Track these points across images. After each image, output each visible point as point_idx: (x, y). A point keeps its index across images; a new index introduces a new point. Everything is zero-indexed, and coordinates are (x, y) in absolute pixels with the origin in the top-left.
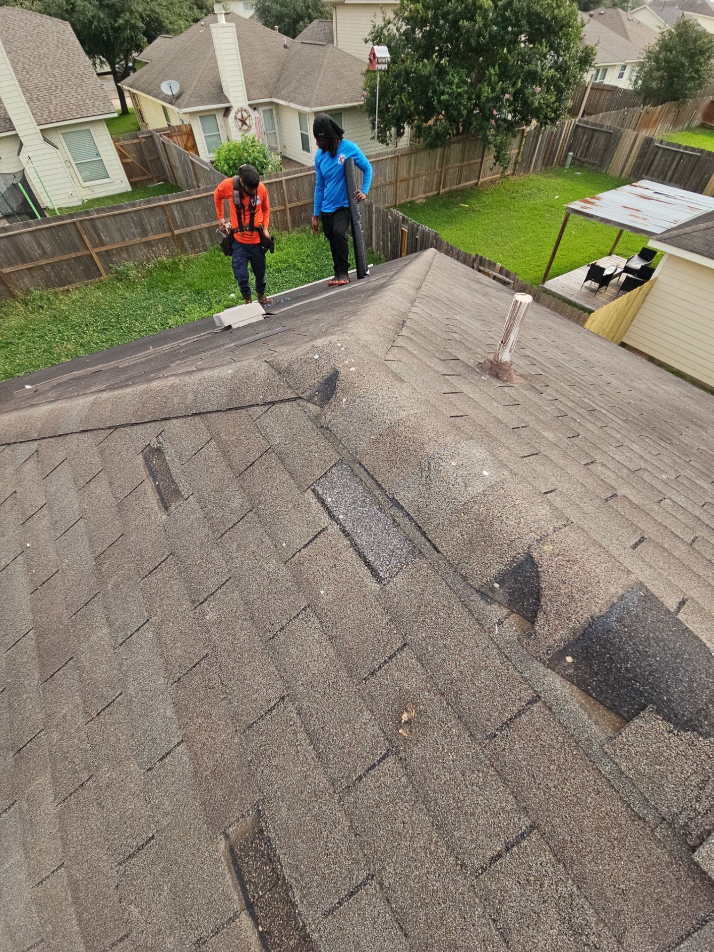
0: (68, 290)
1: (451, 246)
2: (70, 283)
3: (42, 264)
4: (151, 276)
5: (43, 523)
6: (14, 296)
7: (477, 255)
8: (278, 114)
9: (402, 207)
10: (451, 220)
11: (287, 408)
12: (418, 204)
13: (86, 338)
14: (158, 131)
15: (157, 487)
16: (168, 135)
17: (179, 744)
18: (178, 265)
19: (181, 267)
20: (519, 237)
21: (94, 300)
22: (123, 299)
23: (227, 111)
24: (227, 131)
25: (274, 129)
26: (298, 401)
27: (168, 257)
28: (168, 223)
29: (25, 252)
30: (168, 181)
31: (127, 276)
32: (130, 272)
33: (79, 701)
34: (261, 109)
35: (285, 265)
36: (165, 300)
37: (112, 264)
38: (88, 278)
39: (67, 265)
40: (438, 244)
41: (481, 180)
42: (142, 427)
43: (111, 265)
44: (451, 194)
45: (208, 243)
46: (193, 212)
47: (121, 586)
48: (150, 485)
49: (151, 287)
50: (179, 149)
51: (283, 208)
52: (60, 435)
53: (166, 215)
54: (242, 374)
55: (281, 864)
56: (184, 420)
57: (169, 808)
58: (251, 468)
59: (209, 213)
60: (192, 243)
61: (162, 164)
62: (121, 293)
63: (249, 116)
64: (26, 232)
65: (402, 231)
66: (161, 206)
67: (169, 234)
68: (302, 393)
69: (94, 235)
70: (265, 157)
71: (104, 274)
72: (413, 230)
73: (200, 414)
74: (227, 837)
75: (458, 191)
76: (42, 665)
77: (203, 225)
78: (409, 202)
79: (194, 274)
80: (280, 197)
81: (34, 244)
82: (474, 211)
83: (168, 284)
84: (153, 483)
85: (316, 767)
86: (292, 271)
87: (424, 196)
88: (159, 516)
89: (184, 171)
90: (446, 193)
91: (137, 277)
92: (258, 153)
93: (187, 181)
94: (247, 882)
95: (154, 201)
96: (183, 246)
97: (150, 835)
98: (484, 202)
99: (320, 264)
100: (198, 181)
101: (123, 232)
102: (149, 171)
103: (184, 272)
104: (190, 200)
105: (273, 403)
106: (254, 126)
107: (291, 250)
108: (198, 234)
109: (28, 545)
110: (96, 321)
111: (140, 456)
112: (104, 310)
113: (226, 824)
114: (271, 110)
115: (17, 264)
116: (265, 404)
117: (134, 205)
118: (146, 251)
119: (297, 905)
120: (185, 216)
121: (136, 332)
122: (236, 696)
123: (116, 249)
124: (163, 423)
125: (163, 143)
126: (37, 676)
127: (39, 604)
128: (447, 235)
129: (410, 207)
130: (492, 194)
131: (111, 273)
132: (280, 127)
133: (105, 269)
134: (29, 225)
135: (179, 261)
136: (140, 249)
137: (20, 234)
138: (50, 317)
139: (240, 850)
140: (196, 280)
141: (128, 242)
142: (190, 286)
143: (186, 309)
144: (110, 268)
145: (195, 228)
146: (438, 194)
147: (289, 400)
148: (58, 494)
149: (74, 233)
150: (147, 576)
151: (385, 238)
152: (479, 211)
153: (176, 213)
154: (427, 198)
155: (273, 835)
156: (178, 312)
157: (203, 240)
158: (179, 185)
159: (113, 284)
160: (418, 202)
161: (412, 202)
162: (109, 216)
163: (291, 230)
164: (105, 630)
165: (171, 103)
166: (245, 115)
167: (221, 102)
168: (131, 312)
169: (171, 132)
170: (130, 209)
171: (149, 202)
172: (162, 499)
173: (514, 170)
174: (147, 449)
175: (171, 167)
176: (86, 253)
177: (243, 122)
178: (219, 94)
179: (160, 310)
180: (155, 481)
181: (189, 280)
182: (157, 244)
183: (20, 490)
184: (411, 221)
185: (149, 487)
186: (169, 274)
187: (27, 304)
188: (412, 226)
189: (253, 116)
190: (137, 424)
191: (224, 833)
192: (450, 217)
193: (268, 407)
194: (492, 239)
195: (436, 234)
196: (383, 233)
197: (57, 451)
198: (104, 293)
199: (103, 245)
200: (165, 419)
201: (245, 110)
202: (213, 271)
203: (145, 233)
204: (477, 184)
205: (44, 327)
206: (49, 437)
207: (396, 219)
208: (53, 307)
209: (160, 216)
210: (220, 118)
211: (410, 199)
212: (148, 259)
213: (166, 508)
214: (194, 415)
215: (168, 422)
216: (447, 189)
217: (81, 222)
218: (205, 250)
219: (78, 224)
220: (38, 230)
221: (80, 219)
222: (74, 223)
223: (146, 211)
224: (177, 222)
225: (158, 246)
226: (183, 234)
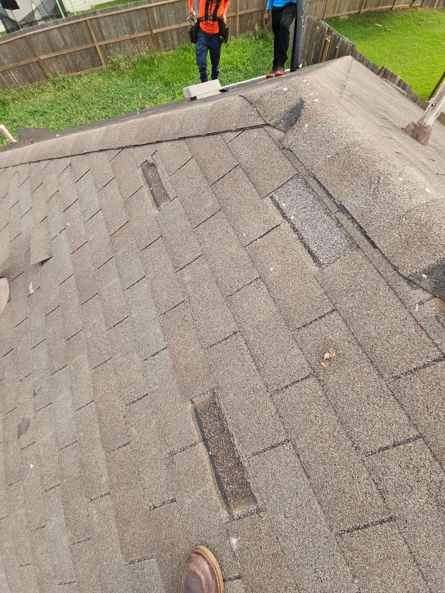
0: (80, 75)
1: (363, 57)
2: (81, 70)
3: (64, 53)
4: (135, 68)
6: (47, 78)
7: (383, 67)
9: (328, 21)
10: (365, 36)
12: (341, 20)
13: (92, 114)
18: (154, 60)
19: (156, 62)
20: (417, 58)
21: (97, 84)
22: (116, 85)
28: (149, 23)
29: (53, 42)
31: (119, 66)
32: (121, 63)
35: (230, 66)
36: (144, 89)
37: (109, 55)
38: (94, 67)
39: (80, 54)
40: (353, 53)
41: (396, 6)
43: (108, 57)
44: (369, 14)
45: (176, 43)
46: (167, 15)
49: (135, 77)
51: (234, 14)
53: (148, 16)
59: (179, 16)
60: (165, 42)
62: (114, 80)
64: (55, 28)
65: (326, 41)
66: (145, 8)
67: (148, 33)
69: (98, 31)
71: (104, 64)
72: (335, 40)
75: (376, 12)
77: (175, 26)
78: (334, 18)
79: (165, 69)
80: (233, 5)
81: (60, 37)
82: (386, 31)
83: (147, 76)
86: (235, 72)
87: (347, 13)
90: (365, 13)
91: (126, 67)
96: (158, 43)
98: (395, 25)
99: (256, 68)
101: (118, 29)
103: (158, 67)
104: (166, 4)
107: (236, 53)
108: (169, 34)
110: (99, 101)
112: (103, 92)
115: (49, 52)
117: (126, 7)
118: (132, 47)
120: (162, 18)
121: (124, 112)
123: (112, 43)
128: (361, 48)
129: (335, 21)
130: (403, 19)
131: (108, 64)
133: (104, 60)
134: (57, 23)
135: (155, 56)
136: (128, 44)
137: (52, 29)
138: (70, 95)
140: (165, 74)
141: (121, 38)
142: (161, 78)
143: (158, 97)
144: (108, 59)
145: (168, 28)
146: (359, 13)
149: (85, 29)
151: (310, 46)
152: (390, 31)
153: (155, 14)
154: (349, 15)
156: (152, 99)
157: (173, 40)
159: (109, 73)
160: (342, 18)
161: (336, 18)
162: (109, 16)
163: (238, 35)
168: (121, 96)
170: (123, 10)
171: (137, 4)
173: (422, 3)
176: (93, 46)
179: (141, 97)
181: (161, 73)
182: (140, 41)
184: (335, 32)
186: (148, 67)
187: (55, 84)
188: (335, 36)
192: (365, 33)
194: (396, 57)
195: (353, 46)
196: (310, 42)
198: (104, 79)
199: (104, 40)
202: (178, 68)
203: (132, 31)
204: (391, 9)
205: (66, 103)
207: (323, 30)
208: (71, 87)
209: (144, 17)
211: (335, 15)
212: (134, 54)
216: (367, 9)
217: (90, 20)
218: (174, 49)
219: (88, 22)
220: (62, 26)
221: (89, 18)
222: (86, 21)
223: (135, 12)
224: (155, 23)
225: (141, 43)
226: (159, 33)
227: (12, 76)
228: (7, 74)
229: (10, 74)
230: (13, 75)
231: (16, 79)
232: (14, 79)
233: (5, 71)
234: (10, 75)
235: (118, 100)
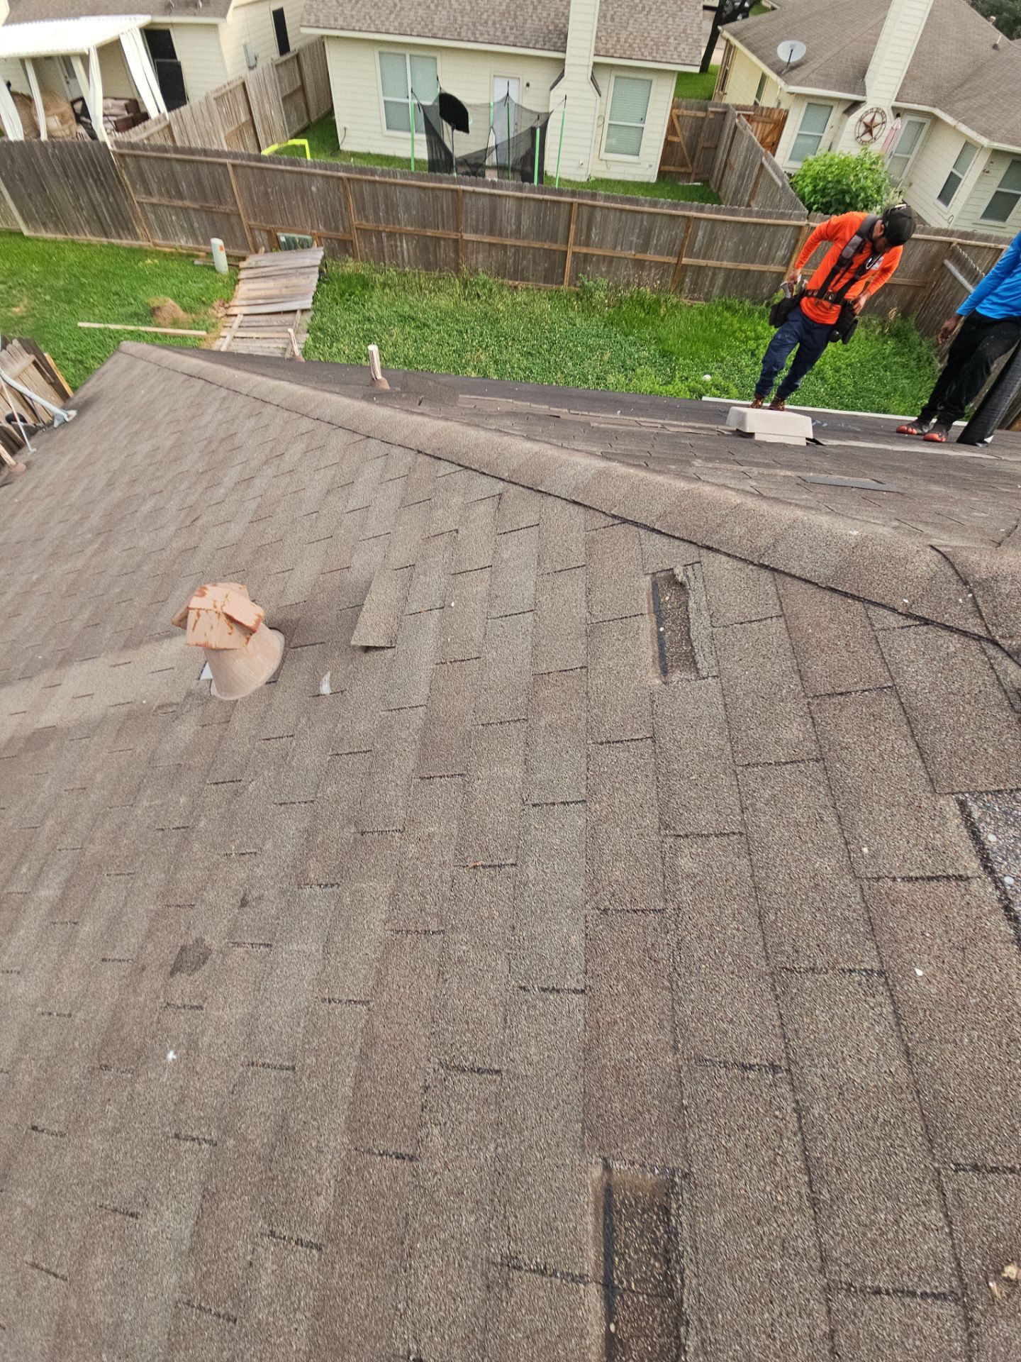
0: (516, 287)
2: (522, 280)
3: (508, 243)
4: (620, 308)
5: (479, 588)
6: (458, 270)
8: (929, 133)
11: (953, 643)
13: (505, 356)
14: (738, 108)
15: (660, 636)
16: (748, 117)
17: (575, 991)
18: (660, 306)
19: (663, 310)
21: (538, 312)
22: (570, 324)
23: (855, 105)
24: (835, 135)
25: (910, 152)
26: (984, 644)
27: (653, 291)
28: (683, 244)
29: (499, 218)
30: (709, 186)
31: (591, 296)
32: (597, 293)
33: (455, 832)
34: (908, 118)
36: (619, 347)
37: (584, 273)
38: (545, 282)
39: (534, 255)
42: (665, 540)
43: (580, 275)
45: (716, 291)
46: (724, 240)
47: (560, 732)
48: (649, 626)
49: (610, 322)
50: (753, 142)
52: (540, 491)
53: (687, 232)
54: (880, 549)
55: (682, 1280)
56: (741, 565)
57: (535, 1058)
58: (841, 699)
59: (744, 250)
60: (696, 284)
61: (714, 157)
62: (572, 314)
63: (883, 123)
64: (513, 197)
66: (688, 218)
67: (673, 260)
68: (1002, 637)
69: (584, 228)
70: (878, 192)
71: (566, 283)
73: (773, 570)
74: (607, 1168)
76: (423, 757)
77: (726, 264)
79: (673, 328)
81: (513, 215)
83: (634, 327)
84: (655, 626)
85: (800, 1210)
88: (649, 675)
89: (741, 177)
91: (603, 302)
92: (873, 182)
93: (736, 192)
94: (617, 1252)
95: (684, 208)
96: (682, 282)
97: (496, 1067)
100: (752, 196)
101: (621, 236)
102: (692, 163)
103: (662, 320)
104: (730, 222)
105: (926, 622)
106: (882, 140)
108: (710, 274)
109: (453, 604)
110: (526, 340)
111: (648, 578)
112: (542, 328)
113: (614, 1152)
114: (922, 124)
115: (482, 233)
116: (908, 616)
117: (655, 204)
118: (632, 272)
119: (685, 1352)
120: (711, 242)
121: (562, 373)
122: (691, 1001)
123: (598, 255)
124: (703, 552)
125: (736, 127)
126: (412, 765)
127: (442, 683)
131: (575, 286)
132: (920, 153)
133: (571, 277)
134: (521, 189)
135: (666, 301)
136: (626, 266)
137: (507, 196)
138: (481, 312)
139: (623, 1203)
140: (671, 336)
141: (618, 252)
142: (659, 341)
143: (639, 371)
144: (578, 278)
145: (712, 263)
147: (965, 634)
148: (511, 564)
149: (564, 216)
150: (602, 743)
153: (700, 233)
155: (685, 1234)
156: (626, 369)
157: (712, 285)
158: (721, 194)
159: (569, 300)
162: (616, 209)
164: (518, 772)
165: (779, 73)
166: (878, 119)
167: (853, 92)
168: (571, 344)
169: (755, 113)
170: (646, 209)
171: (675, 206)
172: (662, 656)
174: (663, 574)
175: (725, 166)
176: (563, 248)
177: (869, 129)
178: (857, 77)
179: (606, 358)
180: (659, 624)
181: (663, 332)
182: (651, 267)
183: (463, 531)
185: (647, 625)
186: (643, 315)
187: (466, 287)
189: (889, 126)
190: (659, 532)
191: (604, 1159)
193: (910, 622)
197: (527, 510)
198: (553, 307)
199: (587, 245)
200: (709, 548)
201: (883, 114)
202: (700, 333)
203: (645, 247)
205: (469, 322)
206: (523, 486)
208: (490, 301)
209: (678, 232)
210: (837, 113)
212: (628, 285)
213: (665, 672)
214: (762, 566)
215: (711, 554)
217: (580, 205)
218: (706, 300)
219: (575, 207)
220: (526, 198)
221: (580, 201)
222: (571, 204)
223: (665, 218)
224: (694, 247)
225: (650, 270)
226: (691, 266)
227: (402, 246)
228: (395, 240)
229: (401, 242)
230: (405, 245)
231: (405, 253)
232: (403, 253)
233: (395, 234)
234: (399, 243)
235: (561, 349)
